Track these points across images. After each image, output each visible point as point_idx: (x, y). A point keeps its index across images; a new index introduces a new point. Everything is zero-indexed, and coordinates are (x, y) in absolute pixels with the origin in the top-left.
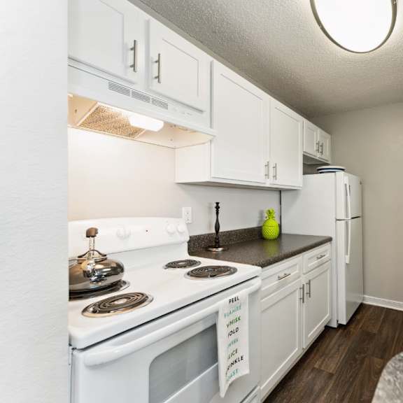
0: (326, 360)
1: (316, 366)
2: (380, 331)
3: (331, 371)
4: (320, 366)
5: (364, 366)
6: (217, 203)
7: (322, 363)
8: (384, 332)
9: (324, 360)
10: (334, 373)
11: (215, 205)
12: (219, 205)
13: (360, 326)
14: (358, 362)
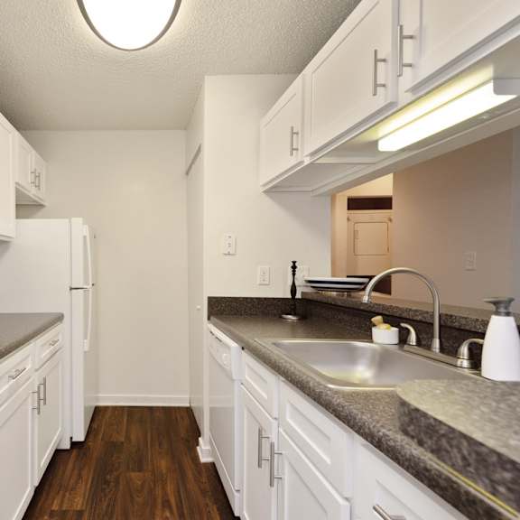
0: (67, 494)
1: (55, 507)
2: (128, 438)
3: (78, 509)
4: (61, 506)
5: (121, 487)
6: (294, 262)
7: (62, 502)
8: (133, 437)
9: (64, 496)
10: (84, 508)
11: (292, 264)
12: (296, 264)
13: (100, 437)
14: (112, 484)
